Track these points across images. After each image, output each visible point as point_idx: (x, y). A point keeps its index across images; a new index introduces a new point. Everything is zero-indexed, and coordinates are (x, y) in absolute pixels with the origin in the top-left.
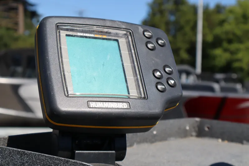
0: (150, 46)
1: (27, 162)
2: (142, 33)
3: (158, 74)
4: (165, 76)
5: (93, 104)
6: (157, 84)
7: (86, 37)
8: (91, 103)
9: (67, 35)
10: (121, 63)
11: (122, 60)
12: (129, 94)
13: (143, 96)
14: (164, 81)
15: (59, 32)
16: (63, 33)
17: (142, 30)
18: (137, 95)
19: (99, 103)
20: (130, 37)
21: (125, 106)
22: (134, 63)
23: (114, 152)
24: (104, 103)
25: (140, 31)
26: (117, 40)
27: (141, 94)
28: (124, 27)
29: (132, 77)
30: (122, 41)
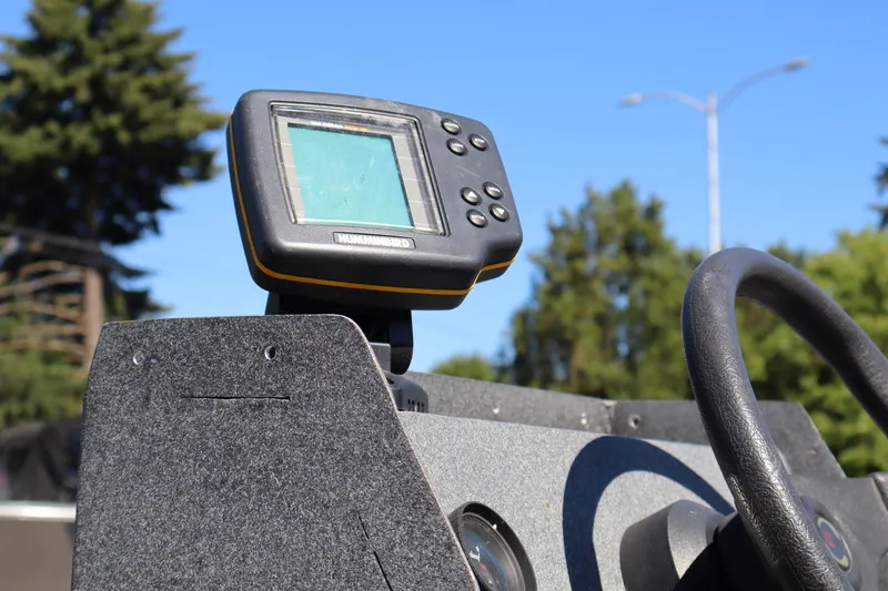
0: (456, 147)
1: (223, 335)
2: (440, 124)
3: (471, 196)
4: (487, 201)
5: (343, 238)
6: (469, 213)
7: (328, 130)
8: (339, 235)
9: (290, 125)
10: (397, 172)
11: (398, 169)
12: (413, 225)
13: (441, 230)
14: (483, 208)
15: (275, 118)
16: (283, 122)
17: (440, 119)
18: (430, 230)
19: (355, 236)
20: (414, 131)
21: (406, 243)
22: (423, 178)
23: (388, 345)
24: (365, 237)
25: (435, 120)
26: (389, 138)
27: (436, 228)
28: (402, 111)
29: (421, 202)
30: (400, 139)
